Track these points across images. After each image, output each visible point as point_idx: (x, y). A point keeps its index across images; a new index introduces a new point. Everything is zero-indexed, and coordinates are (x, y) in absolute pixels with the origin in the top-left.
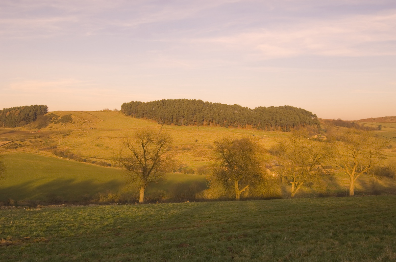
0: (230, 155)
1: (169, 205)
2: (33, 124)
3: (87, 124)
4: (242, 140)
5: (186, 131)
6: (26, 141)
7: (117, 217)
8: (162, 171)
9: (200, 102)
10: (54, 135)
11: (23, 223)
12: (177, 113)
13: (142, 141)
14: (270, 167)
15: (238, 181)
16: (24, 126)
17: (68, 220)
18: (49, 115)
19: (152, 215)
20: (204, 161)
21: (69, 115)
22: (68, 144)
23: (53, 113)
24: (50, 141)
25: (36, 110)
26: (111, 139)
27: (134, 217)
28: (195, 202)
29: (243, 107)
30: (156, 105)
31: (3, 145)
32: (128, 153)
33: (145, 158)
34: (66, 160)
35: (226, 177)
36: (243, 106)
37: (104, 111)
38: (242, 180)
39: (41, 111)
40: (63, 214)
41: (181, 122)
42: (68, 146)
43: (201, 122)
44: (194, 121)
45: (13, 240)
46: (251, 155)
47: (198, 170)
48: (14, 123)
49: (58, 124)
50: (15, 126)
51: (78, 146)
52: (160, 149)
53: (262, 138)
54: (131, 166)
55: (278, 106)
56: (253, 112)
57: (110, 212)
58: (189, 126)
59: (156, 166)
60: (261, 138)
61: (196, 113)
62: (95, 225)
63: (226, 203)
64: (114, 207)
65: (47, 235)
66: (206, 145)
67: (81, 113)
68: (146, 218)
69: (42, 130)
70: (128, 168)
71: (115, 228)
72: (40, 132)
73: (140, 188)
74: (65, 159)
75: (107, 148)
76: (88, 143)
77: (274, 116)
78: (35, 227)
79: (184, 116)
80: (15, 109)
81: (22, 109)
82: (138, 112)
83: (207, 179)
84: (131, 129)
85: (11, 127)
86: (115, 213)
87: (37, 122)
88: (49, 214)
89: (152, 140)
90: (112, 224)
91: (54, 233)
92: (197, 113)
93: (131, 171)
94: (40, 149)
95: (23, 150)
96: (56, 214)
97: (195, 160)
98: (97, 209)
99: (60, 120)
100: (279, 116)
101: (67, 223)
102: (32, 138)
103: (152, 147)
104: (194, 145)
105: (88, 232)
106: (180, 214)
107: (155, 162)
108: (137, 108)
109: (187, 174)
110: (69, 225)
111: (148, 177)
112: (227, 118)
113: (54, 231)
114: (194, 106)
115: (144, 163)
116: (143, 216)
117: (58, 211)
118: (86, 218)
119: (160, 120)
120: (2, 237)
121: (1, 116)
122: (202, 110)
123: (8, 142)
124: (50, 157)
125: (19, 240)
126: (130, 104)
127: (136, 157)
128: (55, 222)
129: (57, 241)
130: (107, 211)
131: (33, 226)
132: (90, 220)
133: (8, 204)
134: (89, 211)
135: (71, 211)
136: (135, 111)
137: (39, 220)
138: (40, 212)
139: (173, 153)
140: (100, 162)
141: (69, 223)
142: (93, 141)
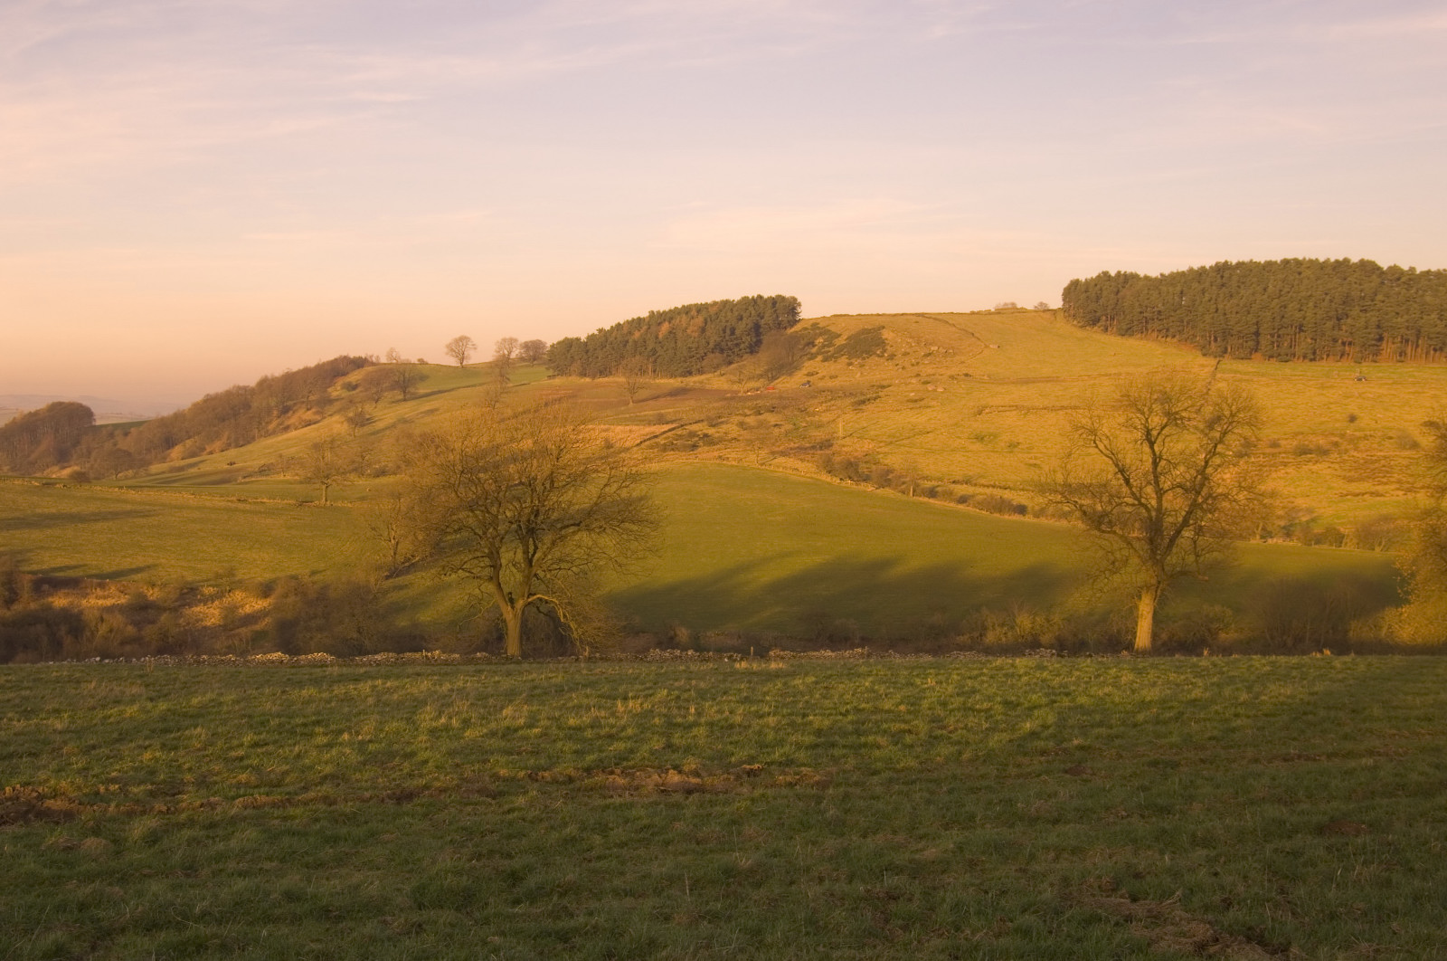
1: (1257, 664)
2: (750, 365)
3: (938, 359)
5: (1311, 383)
6: (727, 423)
7: (1066, 702)
8: (1223, 534)
9: (1368, 268)
10: (823, 402)
11: (731, 713)
12: (1275, 315)
13: (1147, 419)
16: (718, 373)
17: (886, 707)
18: (805, 329)
19: (1195, 700)
20: (1382, 495)
21: (874, 329)
22: (872, 433)
23: (819, 321)
24: (807, 422)
25: (758, 316)
26: (1026, 414)
27: (1129, 707)
28: (1353, 655)
30: (1195, 285)
31: (649, 439)
32: (1092, 466)
33: (1157, 483)
34: (866, 492)
37: (999, 313)
39: (775, 316)
40: (867, 684)
41: (1291, 347)
42: (873, 440)
43: (1371, 347)
44: (1344, 344)
45: (704, 774)
47: (1358, 530)
48: (685, 361)
49: (835, 362)
50: (690, 373)
51: (906, 442)
52: (1213, 453)
54: (1104, 514)
57: (1036, 684)
58: (1324, 363)
59: (1199, 513)
61: (1352, 313)
62: (986, 729)
64: (1045, 664)
65: (820, 761)
66: (1390, 434)
67: (917, 322)
68: (1176, 711)
69: (779, 386)
70: (1093, 522)
71: (1065, 745)
72: (772, 393)
73: (1139, 597)
74: (862, 486)
75: (1013, 446)
76: (943, 430)
78: (777, 729)
79: (1301, 325)
80: (687, 313)
81: (713, 311)
82: (1124, 312)
83: (1397, 566)
84: (1100, 375)
85: (676, 377)
86: (1053, 688)
87: (764, 357)
88: (816, 683)
89: (1182, 418)
90: (1049, 731)
91: (844, 756)
92: (1355, 312)
93: (1103, 532)
94: (773, 453)
95: (716, 454)
96: (841, 686)
97: (1345, 492)
98: (985, 670)
99: (841, 348)
101: (886, 721)
102: (748, 412)
103: (1184, 444)
105: (966, 756)
106: (1306, 700)
107: (1195, 500)
108: (1123, 299)
109: (1317, 546)
110: (895, 727)
111: (1169, 558)
113: (844, 747)
114: (1342, 285)
115: (1154, 502)
116: (1164, 703)
117: (848, 675)
118: (952, 704)
119: (1210, 342)
120: (667, 761)
121: (641, 335)
122: (1372, 301)
123: (666, 429)
124: (809, 480)
125: (726, 776)
126: (1093, 284)
127: (1123, 482)
128: (841, 714)
129: (856, 784)
130: (1025, 679)
131: (768, 727)
132: (968, 710)
133: (669, 642)
134: (959, 678)
135: (892, 675)
136: (1113, 309)
137: (785, 705)
138: (786, 676)
139: (1261, 465)
140: (984, 499)
141: (893, 721)
142: (963, 420)
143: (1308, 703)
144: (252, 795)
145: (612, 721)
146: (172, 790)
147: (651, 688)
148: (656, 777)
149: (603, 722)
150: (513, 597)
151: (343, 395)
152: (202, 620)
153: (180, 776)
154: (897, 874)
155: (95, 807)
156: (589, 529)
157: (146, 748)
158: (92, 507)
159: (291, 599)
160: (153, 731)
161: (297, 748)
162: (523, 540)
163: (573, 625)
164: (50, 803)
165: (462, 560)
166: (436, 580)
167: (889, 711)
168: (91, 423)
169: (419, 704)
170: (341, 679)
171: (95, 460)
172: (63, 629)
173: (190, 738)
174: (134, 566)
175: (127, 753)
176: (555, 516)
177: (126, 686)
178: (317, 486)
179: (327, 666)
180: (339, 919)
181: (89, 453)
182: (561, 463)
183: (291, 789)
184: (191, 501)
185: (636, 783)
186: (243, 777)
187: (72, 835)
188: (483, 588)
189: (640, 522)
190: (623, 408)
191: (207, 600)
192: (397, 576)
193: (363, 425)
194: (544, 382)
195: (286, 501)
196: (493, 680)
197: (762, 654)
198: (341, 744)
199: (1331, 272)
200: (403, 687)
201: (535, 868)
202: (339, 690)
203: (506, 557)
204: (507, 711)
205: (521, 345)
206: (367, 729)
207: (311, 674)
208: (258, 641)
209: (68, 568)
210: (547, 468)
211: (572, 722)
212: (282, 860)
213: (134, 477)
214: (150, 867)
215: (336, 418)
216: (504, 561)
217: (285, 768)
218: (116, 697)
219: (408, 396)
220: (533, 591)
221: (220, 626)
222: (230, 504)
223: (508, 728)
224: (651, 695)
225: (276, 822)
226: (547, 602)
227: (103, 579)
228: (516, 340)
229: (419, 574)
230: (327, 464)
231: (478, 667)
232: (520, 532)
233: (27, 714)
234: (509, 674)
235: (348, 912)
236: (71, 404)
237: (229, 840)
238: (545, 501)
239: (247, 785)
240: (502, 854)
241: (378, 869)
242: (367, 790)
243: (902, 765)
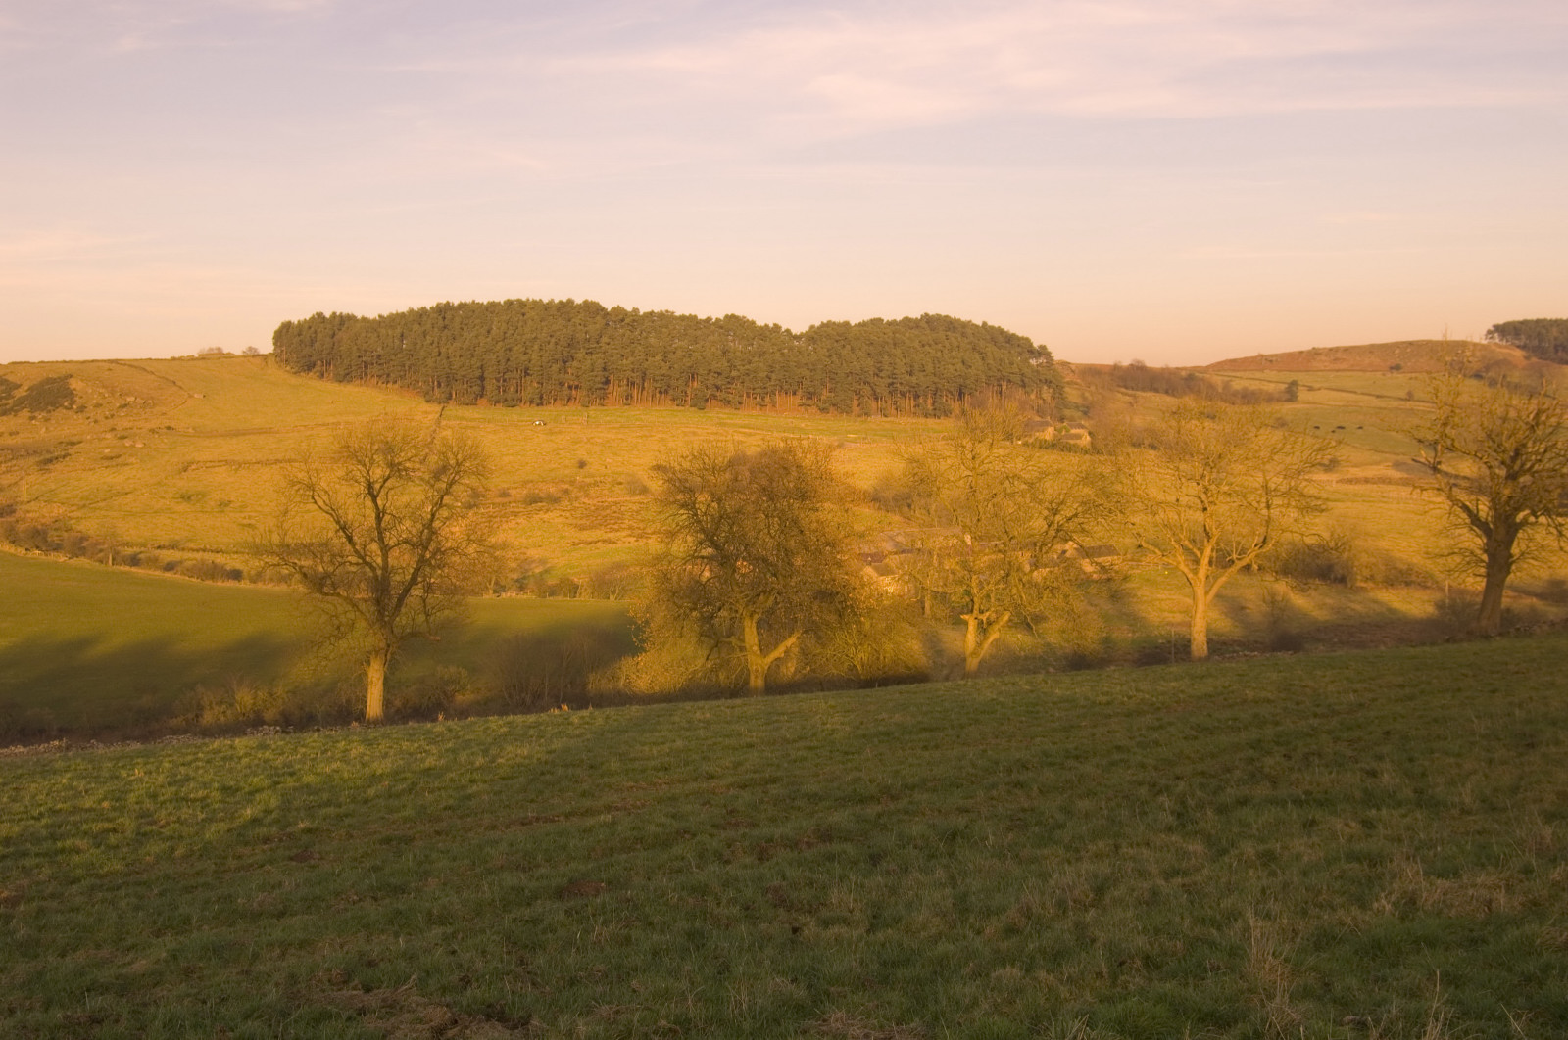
0: (722, 517)
1: (493, 726)
3: (135, 411)
4: (764, 454)
5: (539, 428)
7: (290, 782)
8: (454, 591)
9: (592, 309)
10: (1, 463)
12: (500, 358)
13: (368, 472)
14: (876, 559)
15: (756, 617)
17: (87, 806)
19: (430, 769)
20: (614, 542)
21: (59, 378)
22: (62, 496)
26: (237, 470)
27: (359, 782)
28: (591, 708)
29: (763, 325)
30: (416, 327)
32: (311, 523)
33: (381, 539)
34: (56, 563)
35: (709, 604)
36: (760, 323)
37: (203, 359)
38: (771, 612)
40: (64, 781)
41: (517, 391)
42: (62, 504)
43: (597, 391)
44: (570, 387)
46: (802, 515)
47: (592, 580)
49: (15, 416)
51: (102, 504)
52: (440, 505)
53: (840, 446)
54: (327, 575)
55: (899, 318)
56: (802, 343)
57: (257, 765)
58: (551, 408)
59: (428, 569)
60: (836, 444)
61: (577, 355)
62: (203, 820)
63: (719, 706)
64: (268, 742)
65: (8, 875)
66: (620, 480)
67: (110, 370)
68: (409, 782)
70: (315, 584)
71: (289, 830)
73: (369, 663)
74: (53, 557)
75: (224, 505)
76: (144, 490)
77: (886, 357)
79: (527, 369)
82: (341, 357)
83: (632, 614)
84: (318, 425)
86: (277, 768)
89: (406, 470)
90: (274, 815)
91: (37, 866)
92: (581, 354)
96: (33, 786)
97: (577, 541)
98: (200, 755)
99: (21, 401)
100: (904, 357)
101: (86, 821)
103: (409, 497)
104: (572, 483)
105: (179, 852)
106: (543, 759)
107: (423, 556)
108: (339, 342)
109: (551, 598)
110: (97, 827)
111: (397, 619)
112: (701, 371)
113: (37, 855)
114: (566, 327)
115: (379, 560)
116: (396, 775)
117: (42, 772)
118: (163, 795)
119: (433, 388)
122: (598, 342)
126: (306, 326)
127: (344, 539)
128: (33, 818)
129: (53, 896)
130: (245, 761)
132: (180, 800)
134: (171, 765)
135: (94, 768)
136: (329, 354)
139: (491, 516)
140: (194, 565)
141: (94, 820)
142: (166, 478)
143: (546, 763)
154: (102, 994)
167: (90, 810)
199: (555, 313)
243: (105, 870)
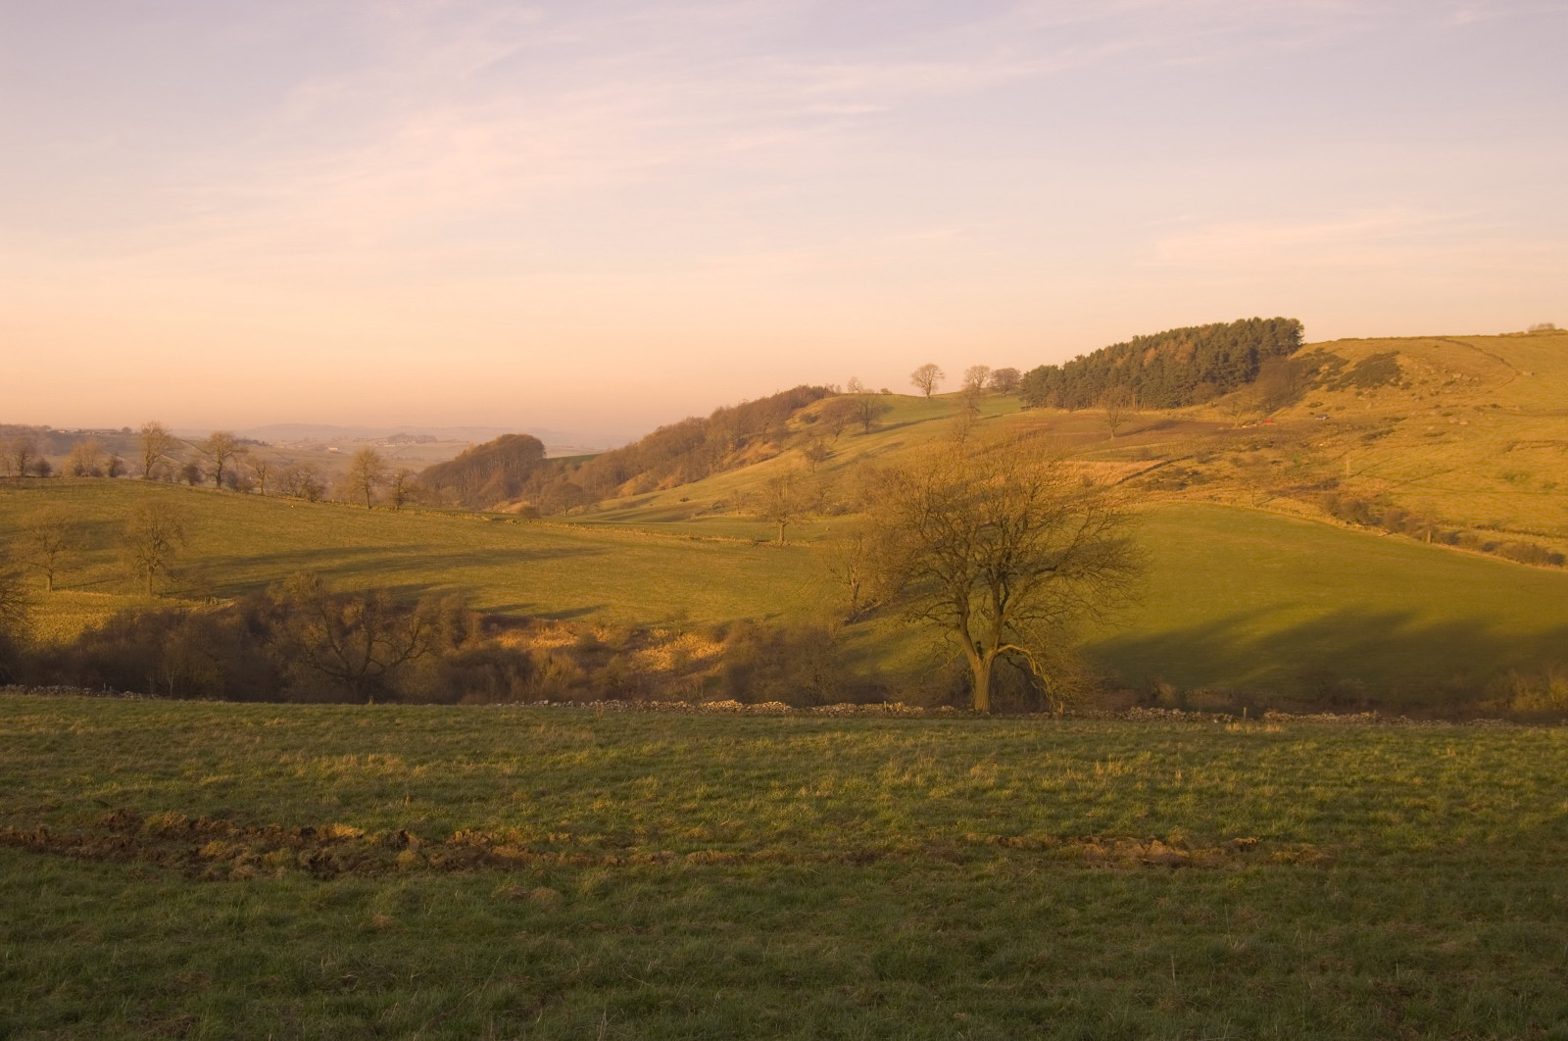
2: (1245, 395)
3: (1461, 389)
6: (1218, 459)
10: (1327, 437)
11: (1222, 780)
16: (1210, 403)
17: (1399, 779)
18: (1309, 355)
21: (1386, 354)
22: (1385, 471)
23: (1324, 346)
24: (1310, 459)
25: (1255, 340)
26: (1563, 451)
31: (1131, 477)
34: (1376, 537)
37: (1534, 335)
39: (1274, 341)
40: (1376, 752)
42: (1385, 479)
45: (1191, 846)
48: (1173, 391)
49: (1342, 391)
50: (1178, 404)
51: (1422, 481)
62: (1516, 808)
65: (1322, 837)
67: (1437, 347)
69: (1277, 418)
72: (1270, 427)
74: (1373, 531)
75: (1548, 487)
76: (1467, 469)
78: (1273, 800)
80: (1175, 338)
81: (1204, 335)
85: (1162, 408)
87: (1261, 386)
88: (1319, 749)
91: (1350, 832)
94: (1271, 493)
95: (1207, 493)
96: (1346, 754)
98: (1514, 742)
99: (1349, 376)
101: (1398, 795)
102: (1243, 447)
105: (1492, 838)
110: (1409, 802)
113: (1350, 822)
117: (1355, 741)
118: (1475, 778)
120: (1150, 830)
121: (1124, 363)
123: (1152, 466)
124: (1312, 523)
125: (1216, 849)
128: (1346, 785)
129: (1364, 864)
130: (1561, 752)
131: (1263, 796)
132: (1493, 785)
133: (1152, 700)
134: (1484, 749)
135: (1405, 743)
137: (1282, 773)
138: (1283, 741)
140: (1515, 547)
141: (1406, 795)
142: (1489, 457)
144: (705, 850)
145: (1090, 784)
146: (623, 841)
147: (1132, 750)
148: (1138, 847)
149: (1079, 784)
150: (982, 646)
151: (802, 428)
152: (652, 664)
153: (630, 827)
154: (1411, 968)
155: (545, 857)
156: (1065, 574)
157: (596, 797)
158: (542, 544)
159: (745, 644)
160: (603, 779)
161: (751, 803)
162: (993, 585)
163: (1047, 679)
164: (499, 850)
165: (927, 605)
166: (900, 627)
167: (1402, 784)
168: (541, 456)
169: (880, 759)
170: (798, 730)
171: (546, 496)
172: (512, 669)
173: (641, 787)
174: (583, 607)
175: (577, 801)
176: (1028, 559)
177: (574, 731)
178: (774, 524)
179: (782, 716)
180: (795, 985)
181: (540, 487)
182: (1035, 502)
183: (745, 845)
184: (642, 539)
185: (1116, 853)
186: (696, 830)
187: (522, 884)
188: (949, 636)
189: (1122, 567)
190: (1103, 443)
191: (659, 644)
192: (858, 621)
193: (822, 460)
194: (1017, 414)
195: (740, 540)
196: (960, 736)
197: (1256, 716)
198: (798, 800)
200: (863, 741)
201: (1006, 941)
202: (796, 742)
203: (974, 603)
204: (976, 770)
205: (992, 374)
206: (825, 786)
207: (766, 724)
208: (709, 687)
209: (517, 606)
210: (1020, 506)
211: (1046, 784)
212: (737, 921)
213: (584, 513)
214: (600, 921)
215: (794, 452)
216: (972, 608)
217: (739, 822)
218: (566, 741)
219: (870, 429)
220: (1003, 641)
221: (671, 670)
222: (682, 542)
223: (976, 788)
224: (1132, 758)
225: (730, 879)
226: (1018, 653)
227: (553, 619)
228: (987, 369)
229: (881, 620)
230: (784, 501)
231: (944, 721)
232: (990, 577)
233: (476, 757)
234: (977, 730)
235: (805, 978)
236: (522, 437)
237: (681, 896)
238: (1017, 543)
239: (700, 839)
240: (970, 924)
241: (837, 934)
242: (825, 850)
243: (1417, 845)
